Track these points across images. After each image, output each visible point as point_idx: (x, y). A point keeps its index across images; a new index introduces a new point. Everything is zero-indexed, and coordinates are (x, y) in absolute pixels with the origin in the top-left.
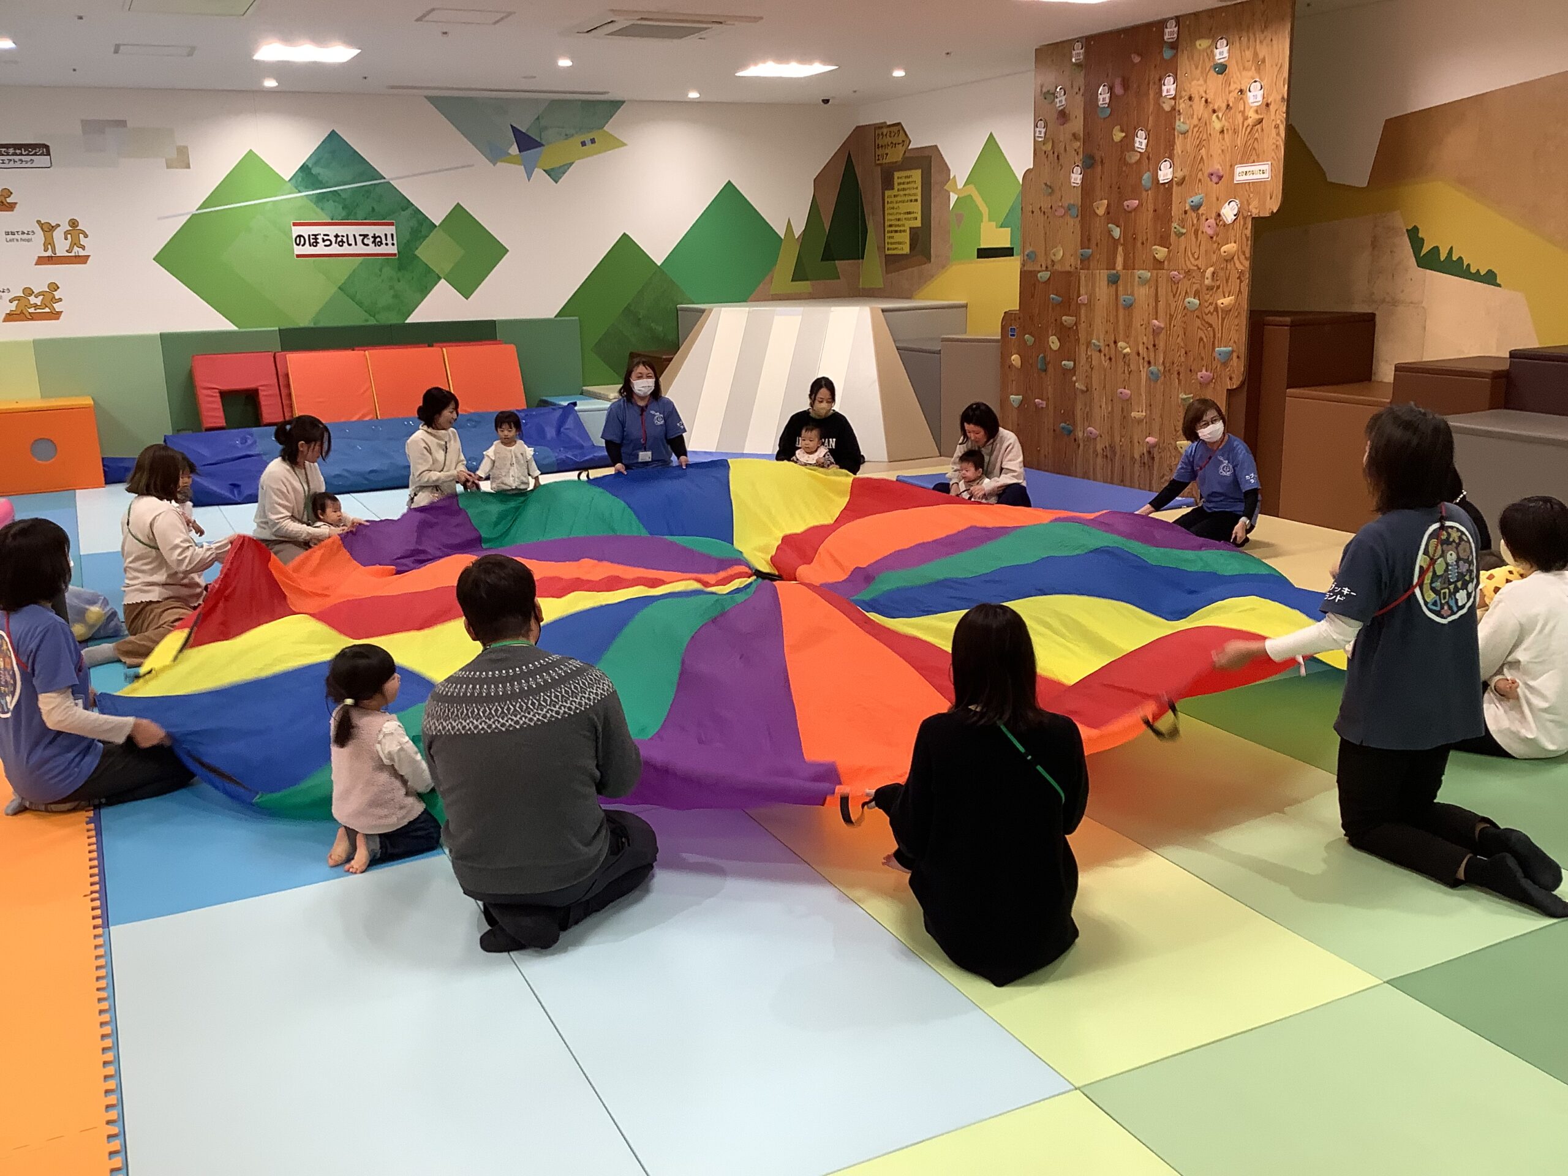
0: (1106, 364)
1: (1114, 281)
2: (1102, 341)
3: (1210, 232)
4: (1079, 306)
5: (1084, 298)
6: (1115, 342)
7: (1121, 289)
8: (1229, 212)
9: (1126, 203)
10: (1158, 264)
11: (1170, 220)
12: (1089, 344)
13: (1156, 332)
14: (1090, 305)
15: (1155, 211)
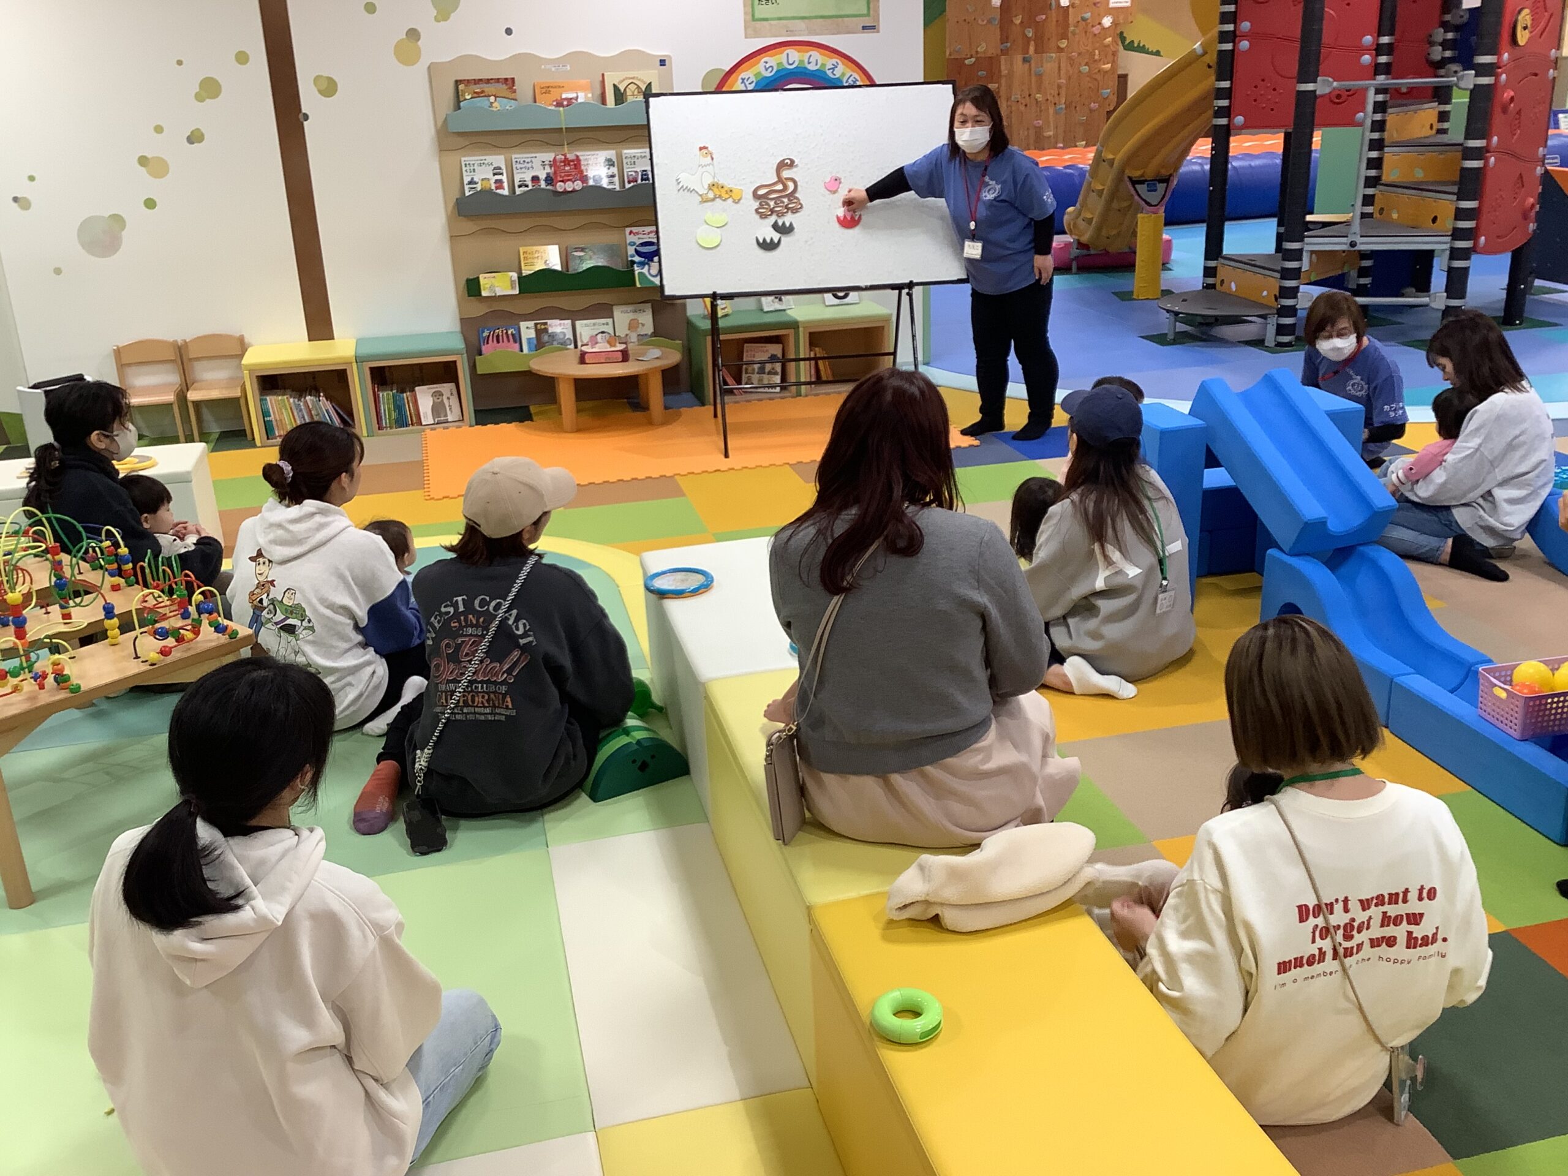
0: (1022, 108)
1: (1026, 60)
2: (1019, 93)
3: (1097, 32)
4: (1000, 76)
5: (1004, 72)
6: (1030, 95)
7: (1033, 65)
8: (1107, 22)
9: (1038, 19)
10: (1060, 50)
11: (1067, 26)
12: (1008, 99)
13: (1059, 87)
14: (1010, 76)
15: (1057, 21)
